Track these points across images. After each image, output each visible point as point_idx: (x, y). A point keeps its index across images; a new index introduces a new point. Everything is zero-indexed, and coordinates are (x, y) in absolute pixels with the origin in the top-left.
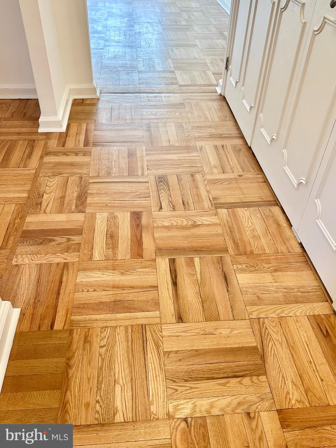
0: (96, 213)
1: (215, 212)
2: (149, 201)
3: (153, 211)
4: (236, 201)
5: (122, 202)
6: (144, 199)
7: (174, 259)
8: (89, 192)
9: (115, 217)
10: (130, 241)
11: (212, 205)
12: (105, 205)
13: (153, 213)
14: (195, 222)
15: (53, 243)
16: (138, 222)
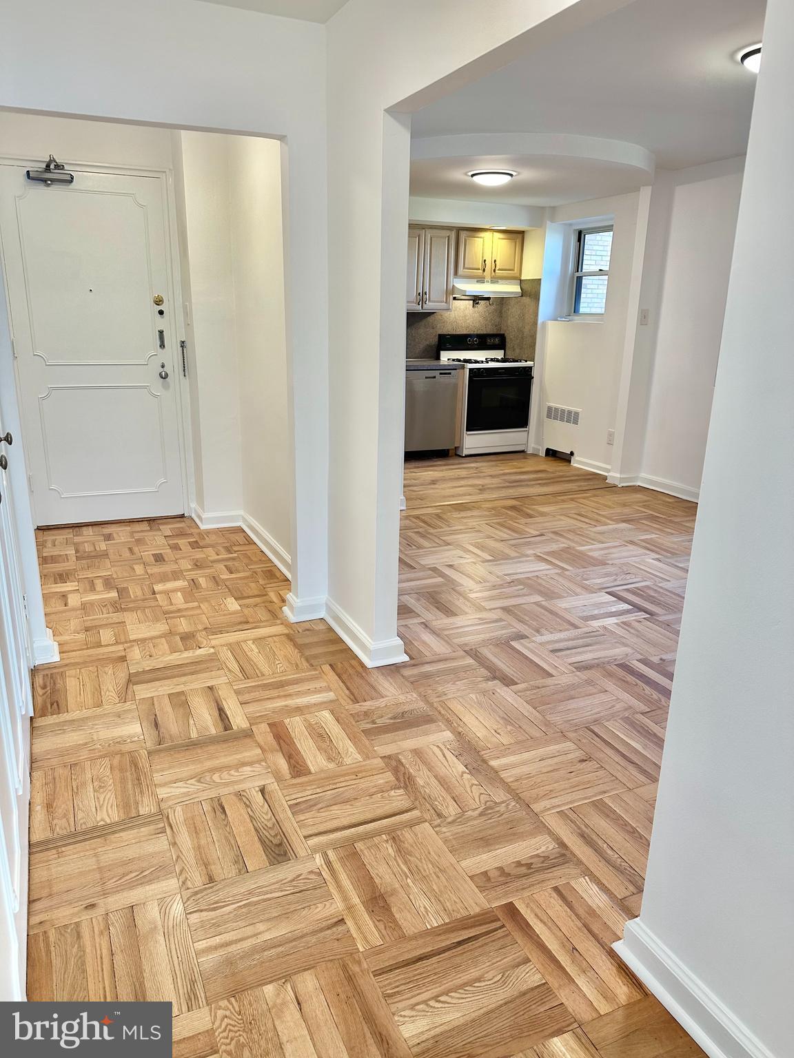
0: (364, 760)
1: (163, 805)
2: (288, 798)
3: (276, 784)
4: (117, 835)
5: (334, 787)
6: (298, 800)
7: (226, 730)
8: (401, 791)
9: (330, 759)
10: (293, 735)
11: (168, 817)
12: (360, 775)
13: (273, 780)
14: (199, 781)
15: (390, 716)
16: (292, 761)
